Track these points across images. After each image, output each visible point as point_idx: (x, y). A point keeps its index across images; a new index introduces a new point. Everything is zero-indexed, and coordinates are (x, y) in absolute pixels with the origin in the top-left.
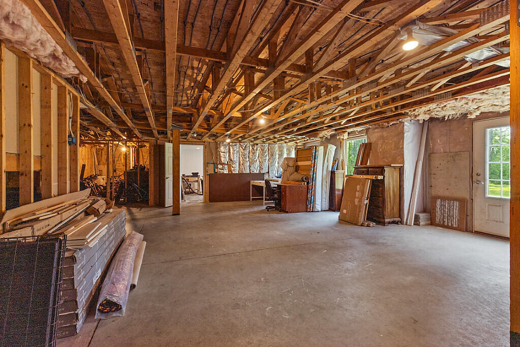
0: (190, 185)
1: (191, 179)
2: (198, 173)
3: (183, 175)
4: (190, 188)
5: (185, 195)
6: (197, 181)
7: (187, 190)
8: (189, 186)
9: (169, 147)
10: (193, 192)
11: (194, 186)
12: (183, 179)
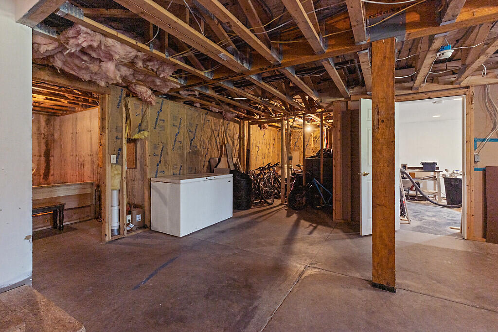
0: (418, 184)
1: (419, 174)
2: (435, 164)
3: (404, 166)
4: (417, 190)
5: (407, 203)
6: (434, 178)
7: (411, 192)
8: (416, 186)
9: (366, 106)
10: (424, 198)
11: (425, 187)
12: (402, 173)
